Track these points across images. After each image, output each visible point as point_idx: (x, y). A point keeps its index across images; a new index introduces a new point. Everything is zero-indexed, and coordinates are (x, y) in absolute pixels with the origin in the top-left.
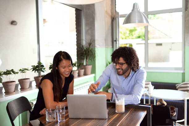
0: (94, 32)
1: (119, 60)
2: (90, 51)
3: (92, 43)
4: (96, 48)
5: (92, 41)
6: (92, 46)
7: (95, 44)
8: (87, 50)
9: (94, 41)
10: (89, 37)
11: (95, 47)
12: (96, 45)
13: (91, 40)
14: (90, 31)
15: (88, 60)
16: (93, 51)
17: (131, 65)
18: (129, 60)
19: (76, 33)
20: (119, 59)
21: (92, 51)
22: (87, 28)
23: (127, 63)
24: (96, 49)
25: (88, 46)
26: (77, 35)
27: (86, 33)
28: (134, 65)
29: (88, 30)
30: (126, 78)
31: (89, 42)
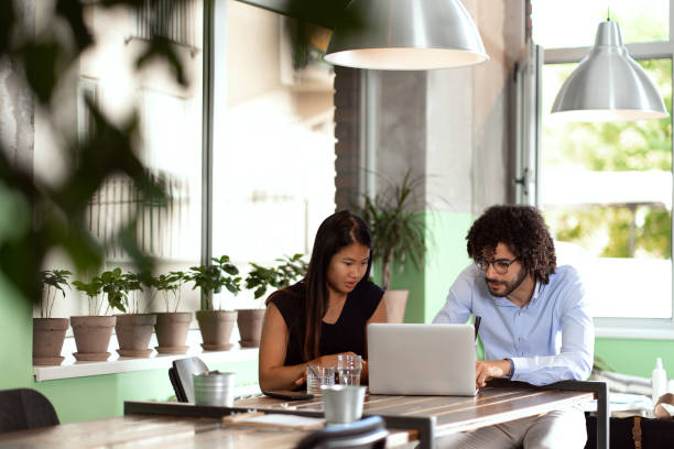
0: (423, 138)
1: (495, 253)
2: (401, 225)
3: (409, 190)
4: (428, 212)
5: (409, 181)
6: (415, 201)
7: (423, 194)
8: (390, 220)
9: (421, 178)
10: (396, 163)
11: (423, 205)
12: (428, 198)
13: (407, 177)
14: (401, 134)
15: (389, 268)
16: (414, 224)
17: (533, 263)
18: (525, 250)
19: (336, 141)
20: (495, 250)
21: (410, 225)
22: (391, 118)
23: (519, 259)
24: (430, 219)
25: (394, 204)
26: (338, 148)
27: (382, 143)
28: (541, 262)
29: (393, 128)
30: (522, 307)
31: (399, 181)
